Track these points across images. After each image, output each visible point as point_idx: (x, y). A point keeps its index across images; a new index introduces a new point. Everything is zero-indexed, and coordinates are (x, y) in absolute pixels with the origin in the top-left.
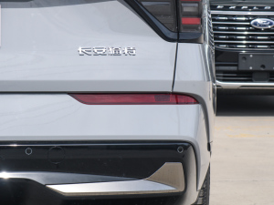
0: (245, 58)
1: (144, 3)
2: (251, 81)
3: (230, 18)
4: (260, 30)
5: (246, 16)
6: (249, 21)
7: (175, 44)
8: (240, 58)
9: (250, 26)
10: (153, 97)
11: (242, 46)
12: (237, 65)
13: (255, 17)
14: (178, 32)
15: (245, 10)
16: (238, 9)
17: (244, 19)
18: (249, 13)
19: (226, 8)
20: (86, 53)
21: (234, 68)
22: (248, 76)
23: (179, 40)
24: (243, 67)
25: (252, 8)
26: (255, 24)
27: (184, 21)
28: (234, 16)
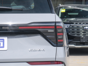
0: (82, 39)
1: (47, 36)
2: (84, 45)
3: (78, 27)
4: (87, 30)
5: (82, 26)
6: (83, 27)
7: (56, 47)
8: (81, 38)
9: (84, 29)
10: (50, 62)
11: (82, 35)
12: (80, 41)
13: (85, 26)
14: (57, 44)
15: (82, 24)
16: (80, 24)
17: (82, 27)
18: (84, 25)
19: (76, 24)
20: (31, 51)
21: (79, 42)
22: (83, 44)
23: (57, 46)
24: (82, 41)
25: (84, 23)
26: (85, 28)
27: (59, 41)
28: (79, 26)
